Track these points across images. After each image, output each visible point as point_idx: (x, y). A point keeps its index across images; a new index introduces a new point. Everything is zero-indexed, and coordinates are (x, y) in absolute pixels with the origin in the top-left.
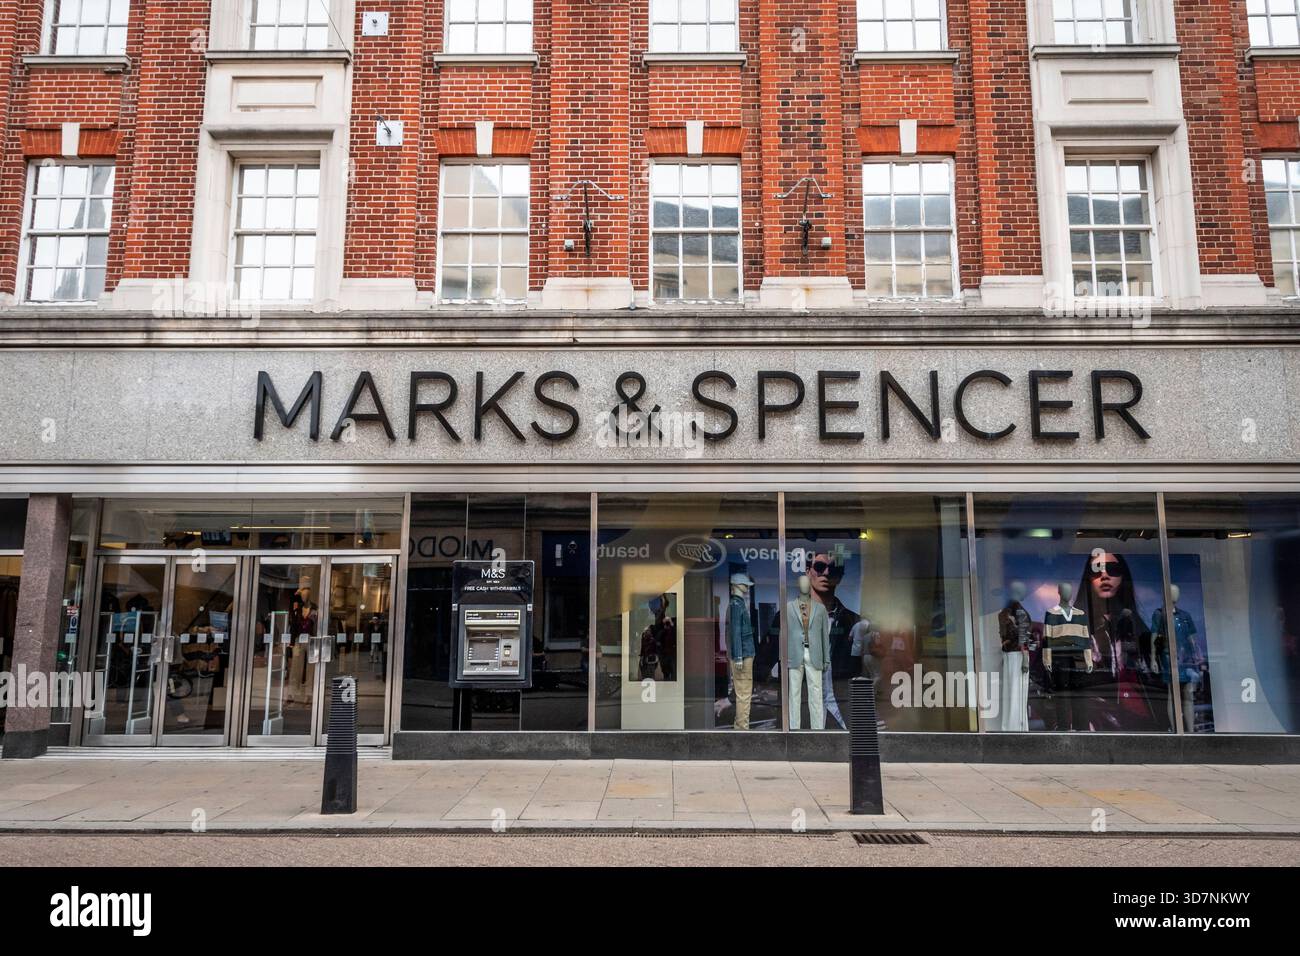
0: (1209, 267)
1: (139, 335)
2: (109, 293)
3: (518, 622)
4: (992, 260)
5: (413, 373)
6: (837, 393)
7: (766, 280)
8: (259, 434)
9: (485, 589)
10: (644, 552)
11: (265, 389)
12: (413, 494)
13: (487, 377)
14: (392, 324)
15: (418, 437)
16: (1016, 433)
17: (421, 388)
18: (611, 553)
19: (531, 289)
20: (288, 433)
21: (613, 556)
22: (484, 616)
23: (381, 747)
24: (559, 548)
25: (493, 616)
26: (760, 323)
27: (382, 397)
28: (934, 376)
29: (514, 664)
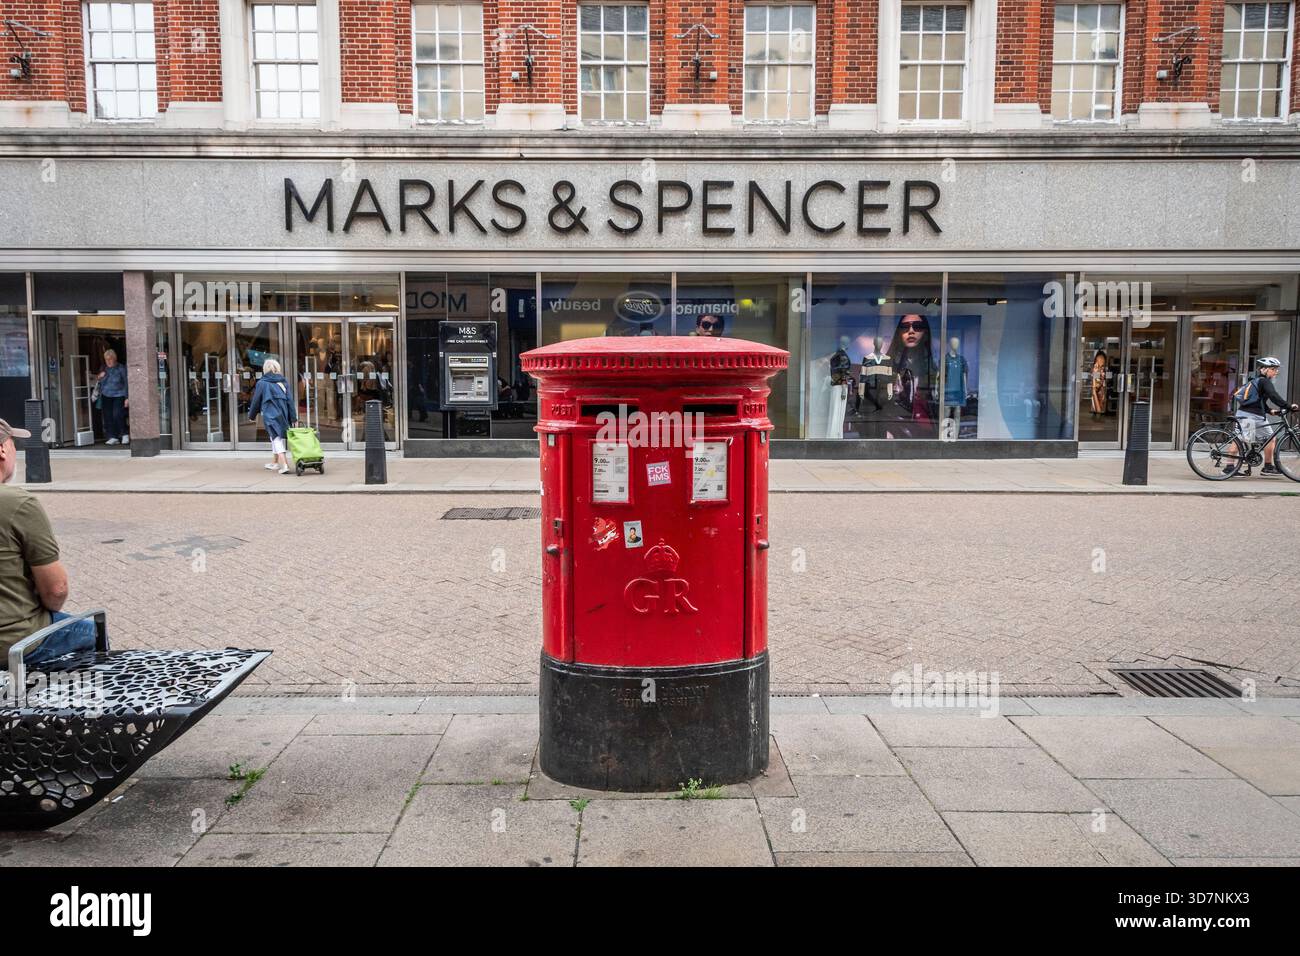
0: (1002, 97)
1: (190, 149)
2: (162, 114)
3: (487, 365)
4: (839, 90)
5: (401, 181)
6: (716, 198)
7: (667, 106)
8: (289, 227)
9: (462, 342)
10: (596, 306)
11: (290, 191)
12: (406, 273)
13: (456, 185)
14: (383, 142)
15: (407, 230)
16: (846, 228)
17: (407, 192)
18: (567, 306)
19: (487, 113)
20: (311, 226)
21: (569, 309)
22: (463, 361)
23: (395, 451)
24: (521, 302)
25: (469, 361)
26: (661, 143)
27: (379, 199)
28: (788, 184)
29: (485, 394)
